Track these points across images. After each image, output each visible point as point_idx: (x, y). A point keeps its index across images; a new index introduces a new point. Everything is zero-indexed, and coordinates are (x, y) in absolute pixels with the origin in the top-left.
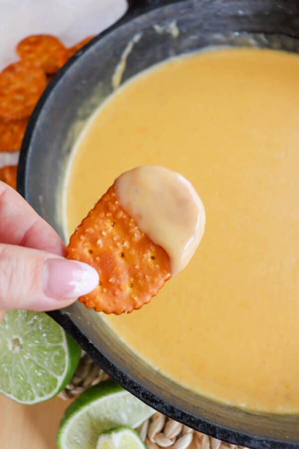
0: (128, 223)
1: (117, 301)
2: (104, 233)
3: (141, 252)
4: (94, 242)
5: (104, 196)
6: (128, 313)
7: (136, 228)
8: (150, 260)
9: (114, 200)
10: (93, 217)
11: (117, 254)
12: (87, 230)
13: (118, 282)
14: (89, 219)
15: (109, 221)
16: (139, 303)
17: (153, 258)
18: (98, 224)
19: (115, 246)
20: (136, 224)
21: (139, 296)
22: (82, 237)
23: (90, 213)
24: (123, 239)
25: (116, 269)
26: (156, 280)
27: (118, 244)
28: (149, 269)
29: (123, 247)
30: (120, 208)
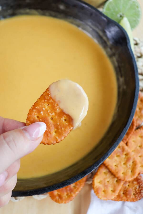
0: (54, 104)
1: (49, 139)
2: (44, 109)
3: (60, 117)
4: (39, 112)
5: (44, 93)
6: (54, 144)
7: (58, 107)
8: (64, 121)
9: (48, 94)
10: (39, 102)
11: (49, 118)
12: (36, 107)
13: (50, 130)
14: (37, 102)
15: (46, 103)
16: (59, 140)
17: (65, 120)
18: (41, 105)
19: (48, 114)
20: (58, 105)
21: (59, 137)
22: (34, 110)
23: (38, 100)
24: (52, 111)
25: (49, 124)
26: (66, 130)
27: (50, 114)
28: (63, 124)
29: (52, 115)
30: (51, 98)
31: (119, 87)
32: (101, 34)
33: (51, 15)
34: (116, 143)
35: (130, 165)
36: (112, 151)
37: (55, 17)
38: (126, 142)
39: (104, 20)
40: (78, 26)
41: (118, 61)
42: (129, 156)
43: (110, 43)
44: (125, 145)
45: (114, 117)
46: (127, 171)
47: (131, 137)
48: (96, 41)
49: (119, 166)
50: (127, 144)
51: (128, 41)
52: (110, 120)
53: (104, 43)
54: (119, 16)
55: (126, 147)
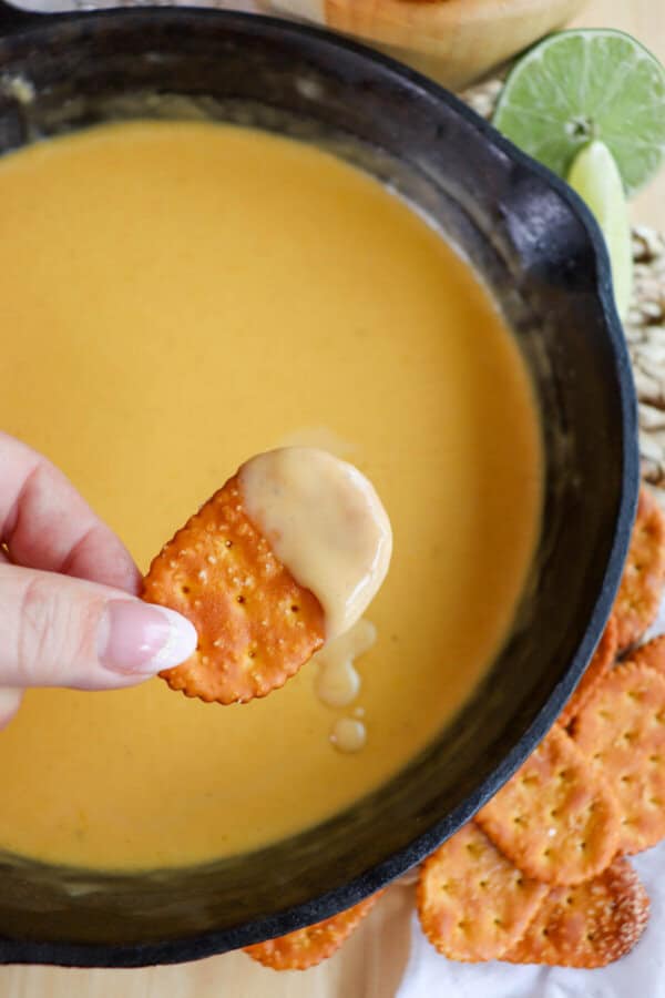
0: (257, 544)
1: (225, 681)
2: (212, 560)
3: (275, 598)
4: (193, 574)
5: (218, 494)
6: (243, 702)
7: (269, 555)
8: (289, 612)
9: (235, 502)
10: (195, 530)
11: (231, 598)
12: (183, 552)
13: (230, 648)
14: (187, 532)
15: (223, 539)
16: (264, 688)
17: (294, 609)
18: (204, 542)
19: (230, 583)
20: (270, 548)
21: (264, 674)
22: (173, 564)
23: (189, 521)
24: (245, 572)
25: (228, 624)
26: (297, 648)
27: (236, 580)
28: (286, 627)
29: (244, 587)
30: (245, 518)
31: (551, 476)
32: (484, 220)
33: (259, 124)
35: (579, 821)
36: (499, 784)
37: (279, 129)
38: (567, 721)
39: (497, 162)
40: (384, 177)
41: (551, 354)
42: (575, 782)
43: (521, 268)
44: (563, 734)
46: (564, 843)
47: (593, 696)
48: (457, 250)
49: (532, 823)
50: (571, 730)
51: (601, 270)
53: (495, 263)
54: (570, 128)
55: (567, 743)
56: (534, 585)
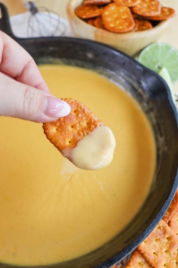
31: (158, 149)
32: (136, 85)
33: (77, 65)
34: (155, 220)
35: (174, 254)
37: (82, 66)
38: (168, 222)
39: (139, 70)
40: (109, 77)
41: (156, 117)
42: (172, 241)
43: (146, 96)
44: (167, 225)
45: (152, 187)
46: (170, 261)
47: (174, 214)
48: (129, 95)
49: (159, 254)
50: (169, 224)
51: (168, 93)
52: (146, 191)
53: (139, 96)
54: (157, 67)
55: (168, 228)
56: (156, 178)
